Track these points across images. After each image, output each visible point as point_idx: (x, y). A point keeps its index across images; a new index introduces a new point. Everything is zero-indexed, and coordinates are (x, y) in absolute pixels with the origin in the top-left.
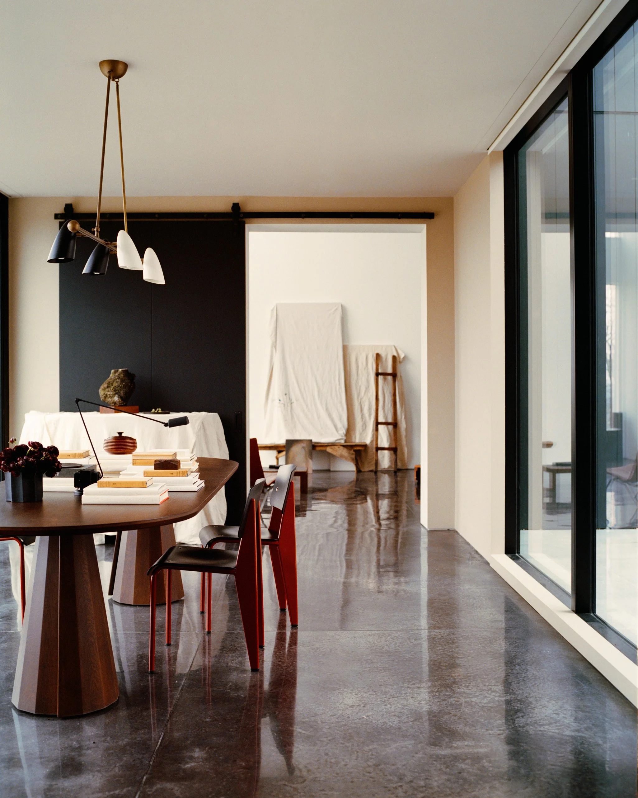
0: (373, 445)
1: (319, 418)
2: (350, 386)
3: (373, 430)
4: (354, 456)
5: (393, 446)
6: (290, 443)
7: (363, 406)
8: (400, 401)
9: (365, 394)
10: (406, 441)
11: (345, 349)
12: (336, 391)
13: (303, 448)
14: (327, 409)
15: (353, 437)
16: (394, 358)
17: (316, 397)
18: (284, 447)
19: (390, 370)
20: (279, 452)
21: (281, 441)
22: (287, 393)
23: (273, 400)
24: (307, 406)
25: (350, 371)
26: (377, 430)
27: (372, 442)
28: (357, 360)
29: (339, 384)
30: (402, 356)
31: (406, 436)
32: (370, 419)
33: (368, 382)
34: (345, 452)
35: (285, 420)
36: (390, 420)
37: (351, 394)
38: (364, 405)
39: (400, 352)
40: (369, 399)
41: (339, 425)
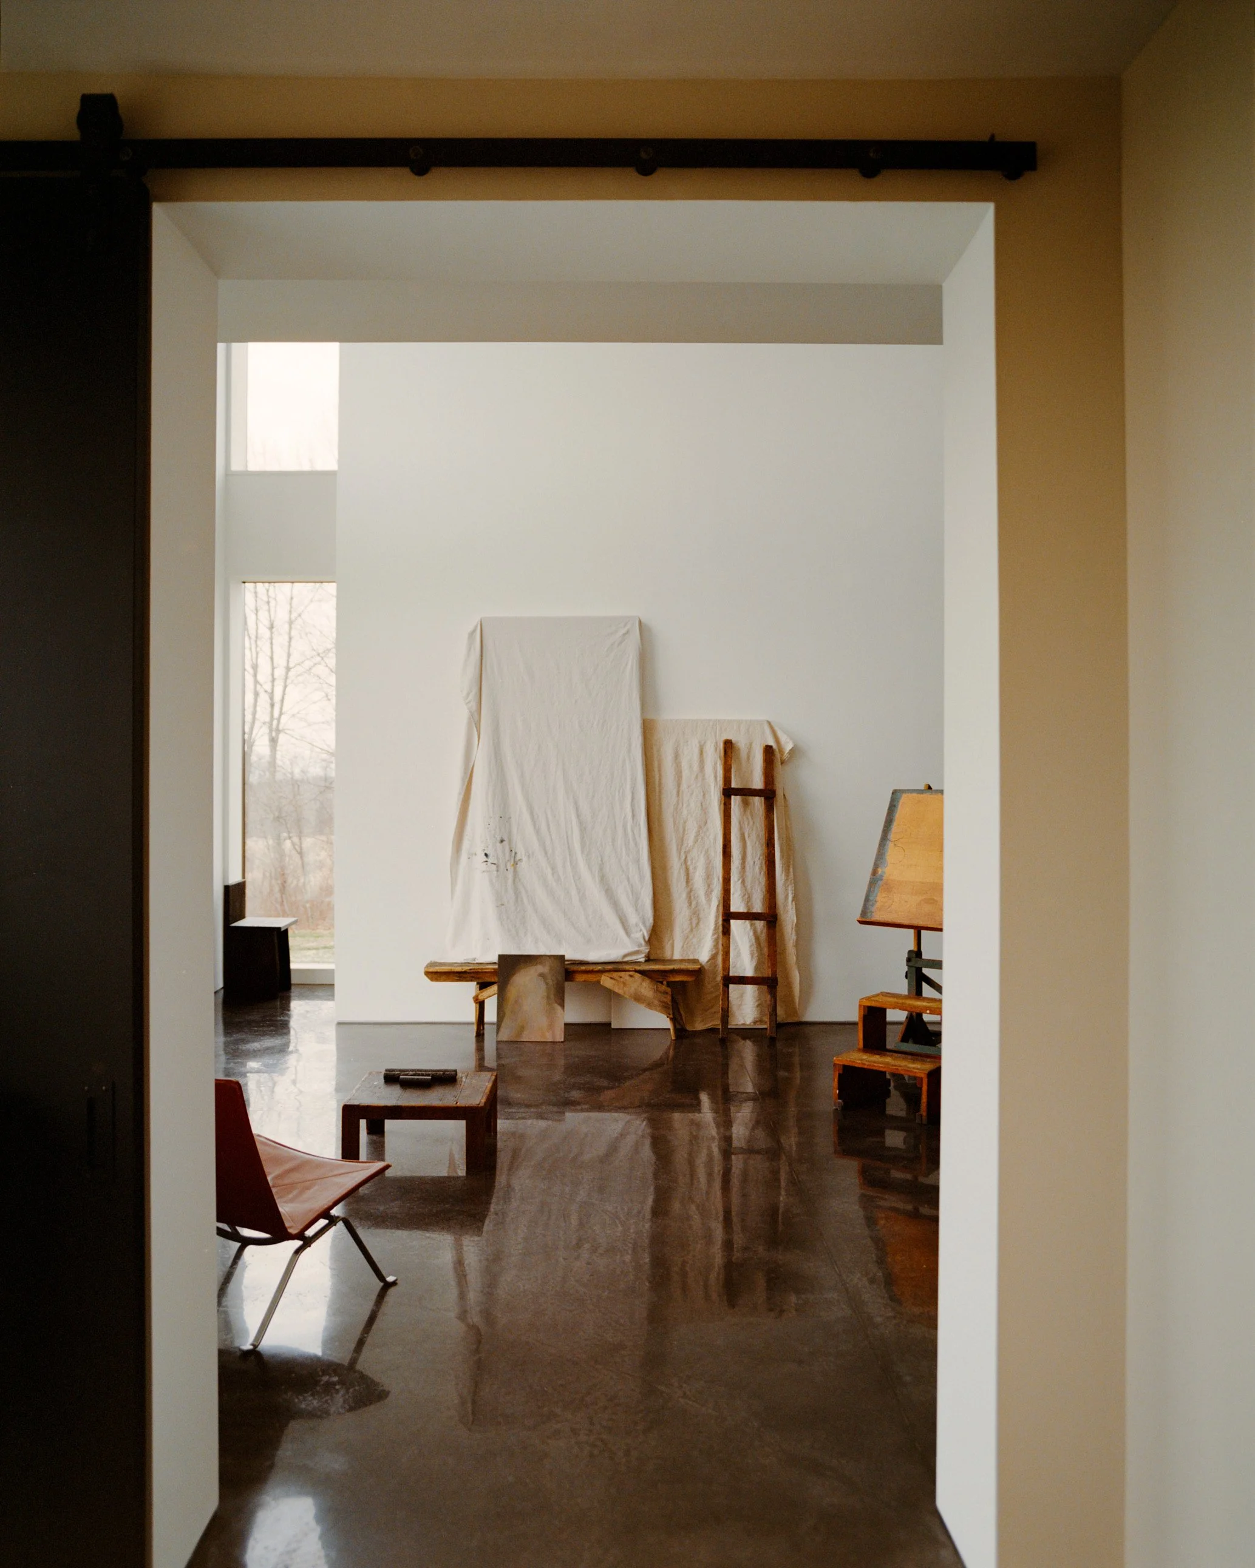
0: (716, 966)
1: (582, 898)
2: (660, 821)
3: (716, 929)
4: (668, 999)
5: (767, 973)
6: (510, 965)
7: (691, 868)
8: (782, 857)
9: (696, 841)
10: (797, 956)
11: (648, 729)
12: (625, 830)
13: (541, 975)
14: (603, 879)
15: (668, 947)
16: (768, 751)
17: (577, 846)
18: (494, 972)
19: (758, 783)
20: (483, 986)
21: (488, 956)
22: (505, 838)
23: (471, 855)
24: (554, 869)
25: (660, 784)
26: (726, 931)
27: (713, 957)
28: (677, 756)
29: (633, 816)
30: (788, 747)
31: (797, 944)
32: (709, 901)
33: (704, 810)
34: (646, 988)
35: (500, 905)
36: (758, 907)
37: (662, 840)
38: (695, 868)
39: (783, 738)
40: (707, 851)
41: (633, 919)
